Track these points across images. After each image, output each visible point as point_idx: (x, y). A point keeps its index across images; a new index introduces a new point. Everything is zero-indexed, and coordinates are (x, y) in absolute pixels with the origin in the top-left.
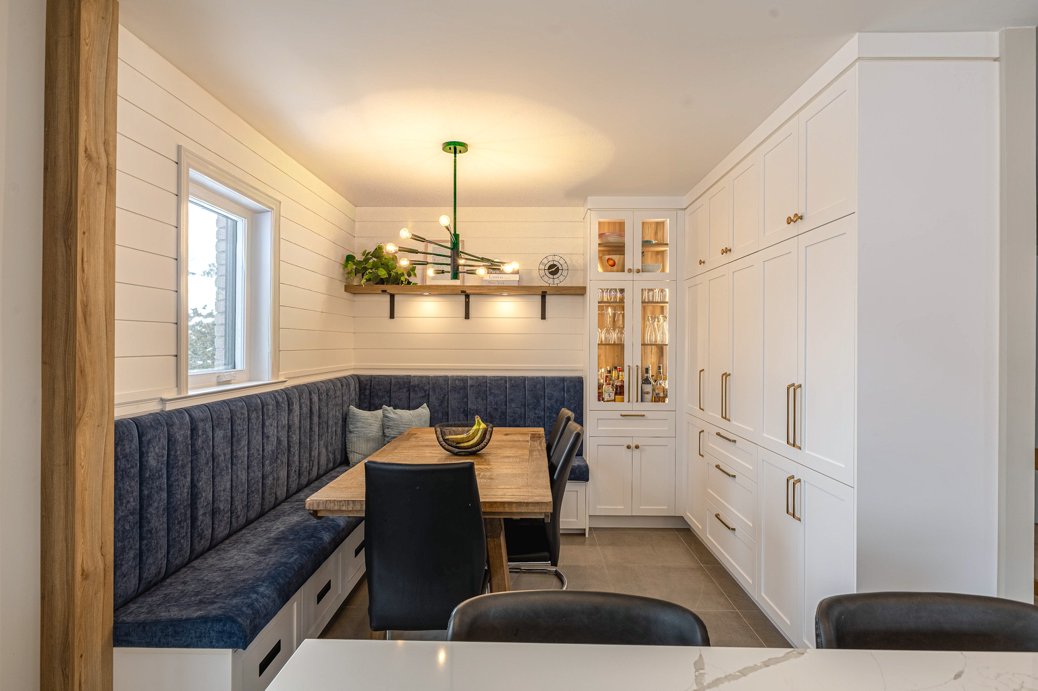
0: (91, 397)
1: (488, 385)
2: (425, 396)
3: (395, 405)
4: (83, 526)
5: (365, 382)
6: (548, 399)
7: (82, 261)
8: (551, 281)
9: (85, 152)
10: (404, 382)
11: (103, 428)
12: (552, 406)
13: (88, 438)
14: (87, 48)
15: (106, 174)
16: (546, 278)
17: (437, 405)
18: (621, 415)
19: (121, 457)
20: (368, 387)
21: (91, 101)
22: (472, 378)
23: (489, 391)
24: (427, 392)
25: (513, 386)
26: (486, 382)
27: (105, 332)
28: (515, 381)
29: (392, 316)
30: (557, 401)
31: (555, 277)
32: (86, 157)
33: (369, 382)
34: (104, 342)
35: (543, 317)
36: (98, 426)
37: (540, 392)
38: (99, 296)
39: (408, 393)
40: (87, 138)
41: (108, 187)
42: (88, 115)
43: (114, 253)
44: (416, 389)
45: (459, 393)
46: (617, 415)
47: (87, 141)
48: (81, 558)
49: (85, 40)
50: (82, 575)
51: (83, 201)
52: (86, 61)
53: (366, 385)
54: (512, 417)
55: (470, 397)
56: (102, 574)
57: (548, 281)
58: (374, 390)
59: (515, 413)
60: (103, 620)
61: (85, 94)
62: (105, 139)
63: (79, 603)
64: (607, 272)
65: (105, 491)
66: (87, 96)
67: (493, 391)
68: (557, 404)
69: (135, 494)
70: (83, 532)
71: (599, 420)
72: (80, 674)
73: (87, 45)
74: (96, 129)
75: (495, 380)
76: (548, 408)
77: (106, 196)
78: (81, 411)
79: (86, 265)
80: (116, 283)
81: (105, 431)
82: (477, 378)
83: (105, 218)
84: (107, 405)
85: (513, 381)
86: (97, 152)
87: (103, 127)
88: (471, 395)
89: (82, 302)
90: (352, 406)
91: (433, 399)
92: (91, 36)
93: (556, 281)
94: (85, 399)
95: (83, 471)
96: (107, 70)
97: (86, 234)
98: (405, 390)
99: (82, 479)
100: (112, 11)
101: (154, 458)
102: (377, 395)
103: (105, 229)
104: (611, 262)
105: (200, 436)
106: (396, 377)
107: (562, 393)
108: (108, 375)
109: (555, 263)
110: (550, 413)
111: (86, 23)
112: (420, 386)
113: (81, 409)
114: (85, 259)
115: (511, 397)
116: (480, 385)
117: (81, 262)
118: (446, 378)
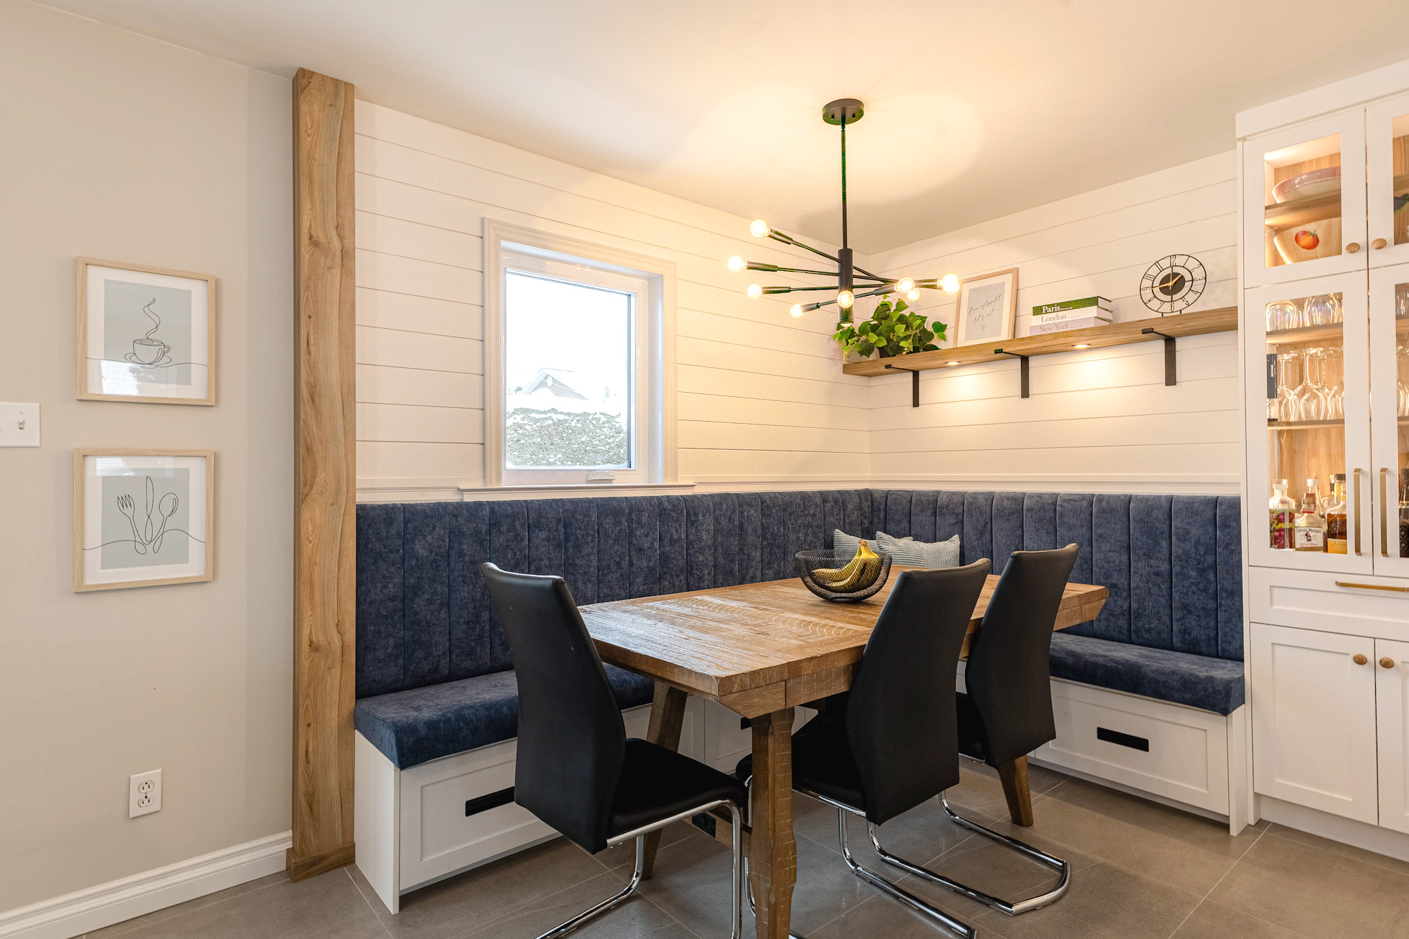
0: (321, 476)
1: (1058, 508)
2: (957, 523)
3: (916, 535)
4: (312, 598)
5: (879, 500)
6: (1178, 539)
7: (308, 344)
8: (1166, 308)
9: (310, 239)
10: (927, 500)
11: (340, 507)
12: (1186, 554)
13: (318, 514)
14: (309, 139)
15: (340, 258)
16: (1155, 304)
17: (974, 538)
18: (1337, 583)
19: (374, 539)
20: (882, 507)
21: (316, 189)
22: (1031, 496)
23: (1060, 519)
24: (960, 517)
25: (1104, 512)
26: (1055, 504)
27: (341, 412)
28: (1108, 502)
29: (916, 403)
30: (1197, 543)
31: (1175, 297)
32: (311, 244)
33: (884, 499)
34: (340, 422)
35: (1171, 379)
36: (332, 504)
37: (1159, 525)
38: (334, 376)
39: (933, 518)
40: (313, 224)
41: (344, 270)
42: (312, 202)
43: (354, 335)
44: (945, 511)
45: (1008, 520)
46: (1328, 582)
47: (313, 228)
48: (309, 629)
49: (306, 131)
50: (310, 646)
51: (307, 288)
52: (309, 152)
53: (880, 504)
54: (1103, 568)
55: (1026, 527)
56: (339, 651)
57: (1159, 309)
58: (891, 511)
59: (1109, 562)
60: (339, 698)
61: (308, 183)
62: (338, 224)
63: (306, 672)
64: (1300, 261)
65: (342, 570)
66: (311, 185)
67: (1066, 520)
68: (1197, 550)
69: (396, 580)
70: (312, 605)
71: (1276, 591)
72: (307, 743)
73: (309, 136)
74: (324, 215)
75: (1070, 500)
76: (1178, 557)
77: (341, 278)
78: (307, 488)
79: (312, 349)
80: (357, 365)
81: (342, 510)
82: (1040, 496)
83: (340, 301)
84: (345, 485)
85: (1104, 503)
86: (327, 238)
87: (335, 212)
88: (1028, 524)
89: (308, 383)
90: (837, 530)
91: (968, 528)
92: (314, 126)
93: (1179, 305)
94: (314, 477)
95: (310, 545)
96: (339, 155)
97: (313, 318)
98: (929, 513)
99: (310, 553)
100: (344, 96)
101: (424, 547)
102: (893, 518)
103: (339, 312)
104: (1307, 240)
105: (503, 533)
106: (920, 493)
107: (1211, 529)
108: (346, 455)
109: (1176, 270)
110: (1182, 567)
111: (307, 116)
112: (949, 508)
113: (308, 485)
114: (312, 342)
115: (1099, 531)
116: (1043, 508)
117: (306, 344)
118: (990, 497)
